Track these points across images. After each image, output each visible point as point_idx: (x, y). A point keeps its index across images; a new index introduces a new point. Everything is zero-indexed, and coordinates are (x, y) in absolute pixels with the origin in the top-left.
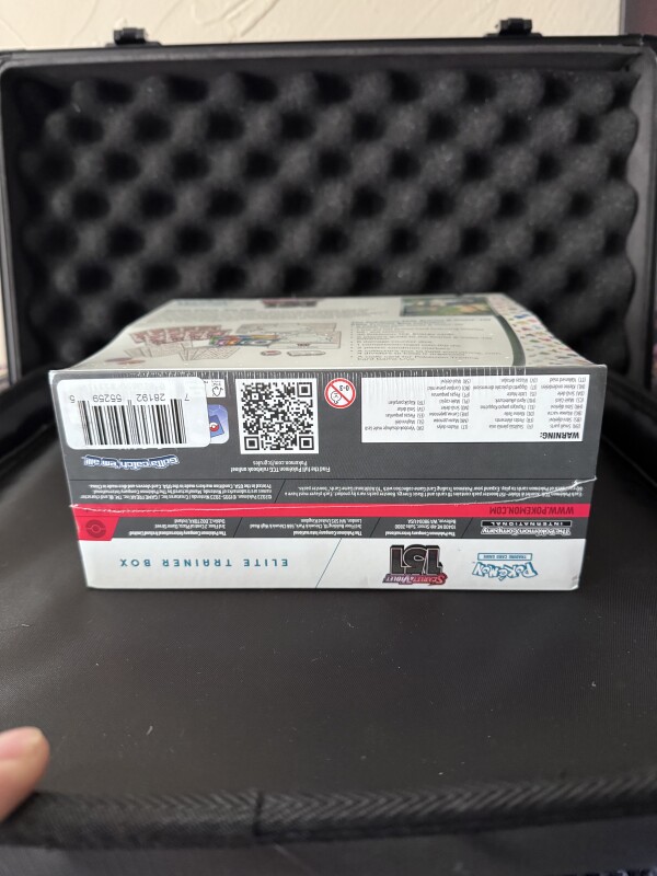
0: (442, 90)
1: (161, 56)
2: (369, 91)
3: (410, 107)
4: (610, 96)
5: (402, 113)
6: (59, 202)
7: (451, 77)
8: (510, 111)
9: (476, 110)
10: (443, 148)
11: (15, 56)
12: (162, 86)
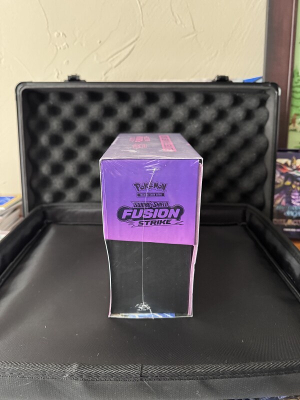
0: (194, 100)
1: (86, 86)
2: (166, 100)
3: (182, 106)
4: (258, 103)
5: (179, 108)
6: (44, 140)
7: (198, 95)
8: (220, 108)
9: (207, 108)
10: (194, 121)
11: (28, 84)
12: (86, 96)
